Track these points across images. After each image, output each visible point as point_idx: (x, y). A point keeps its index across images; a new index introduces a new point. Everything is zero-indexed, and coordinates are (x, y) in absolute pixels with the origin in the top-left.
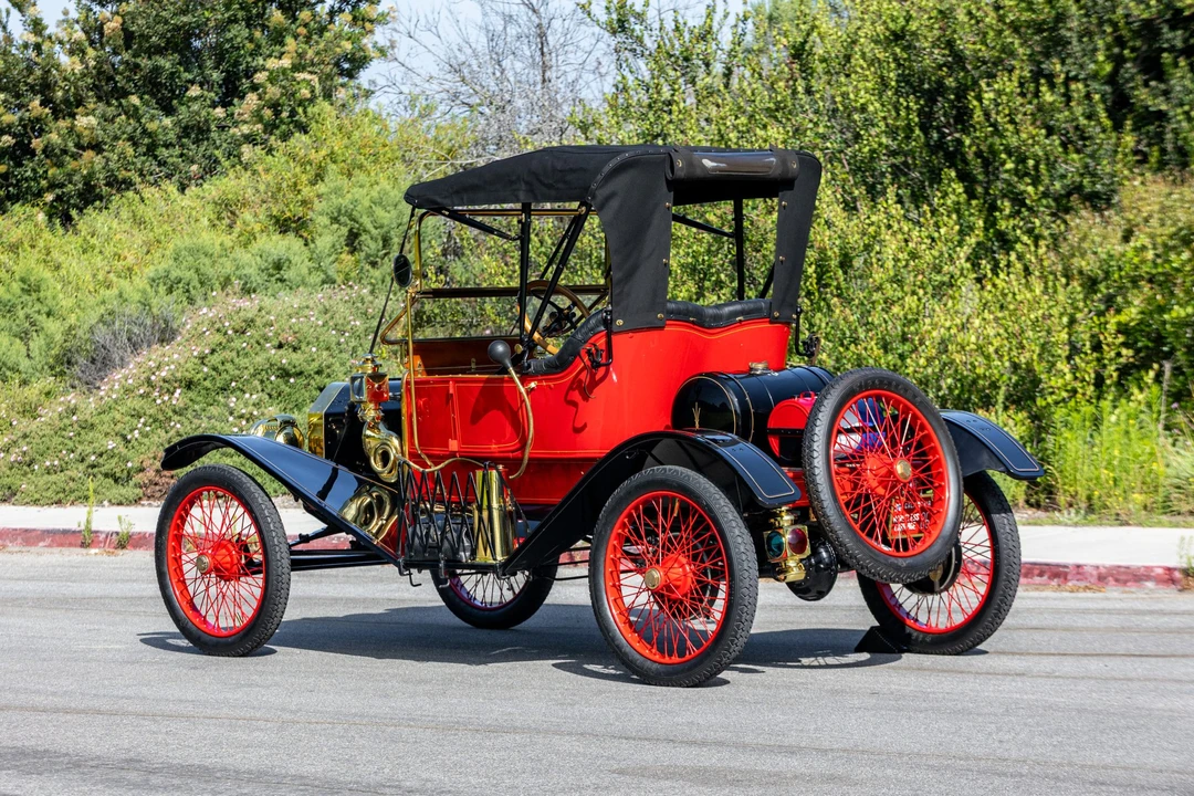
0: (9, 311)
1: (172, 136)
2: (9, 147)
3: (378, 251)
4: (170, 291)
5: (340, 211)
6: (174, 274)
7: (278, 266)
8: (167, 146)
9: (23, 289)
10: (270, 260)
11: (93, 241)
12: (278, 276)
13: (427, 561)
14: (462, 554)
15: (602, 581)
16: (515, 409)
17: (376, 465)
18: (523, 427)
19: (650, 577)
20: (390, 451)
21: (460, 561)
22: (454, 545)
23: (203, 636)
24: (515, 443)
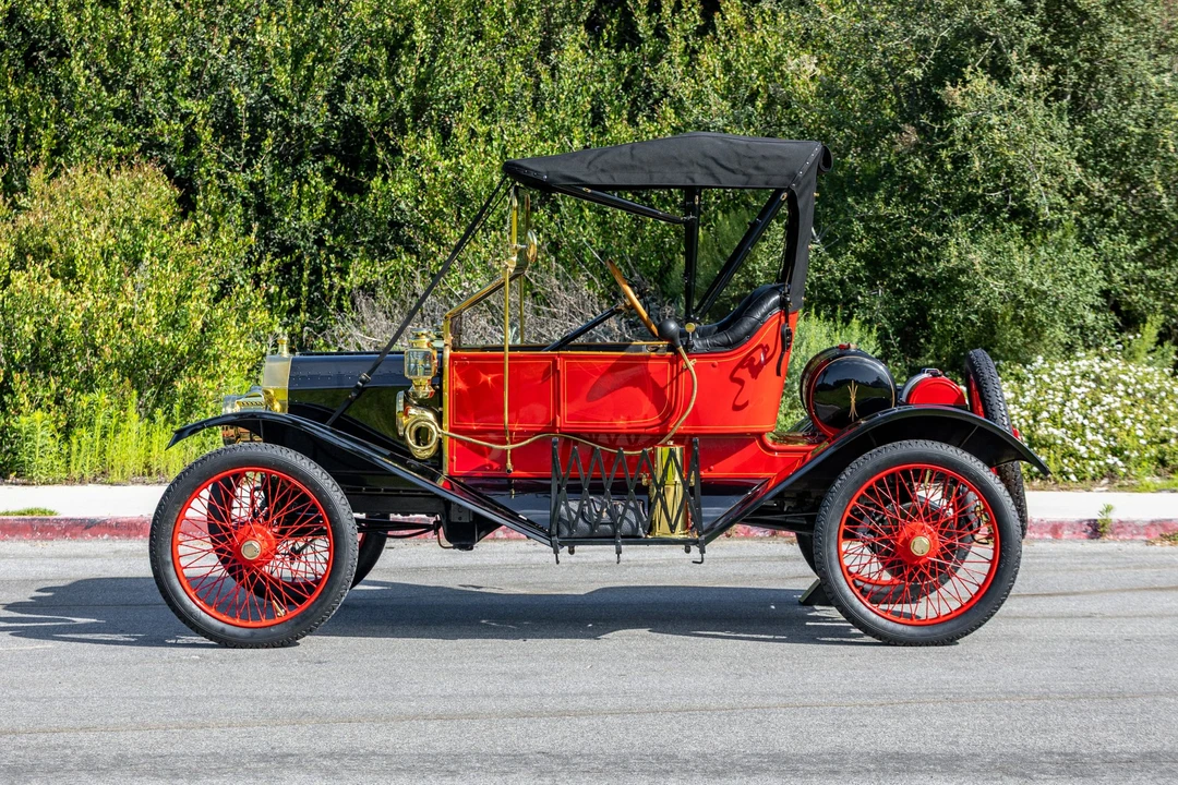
13: (594, 537)
14: (641, 529)
15: (835, 551)
16: (662, 386)
17: (411, 442)
18: (670, 404)
19: (922, 545)
20: (433, 427)
21: (641, 537)
22: (634, 521)
23: (228, 628)
24: (655, 419)
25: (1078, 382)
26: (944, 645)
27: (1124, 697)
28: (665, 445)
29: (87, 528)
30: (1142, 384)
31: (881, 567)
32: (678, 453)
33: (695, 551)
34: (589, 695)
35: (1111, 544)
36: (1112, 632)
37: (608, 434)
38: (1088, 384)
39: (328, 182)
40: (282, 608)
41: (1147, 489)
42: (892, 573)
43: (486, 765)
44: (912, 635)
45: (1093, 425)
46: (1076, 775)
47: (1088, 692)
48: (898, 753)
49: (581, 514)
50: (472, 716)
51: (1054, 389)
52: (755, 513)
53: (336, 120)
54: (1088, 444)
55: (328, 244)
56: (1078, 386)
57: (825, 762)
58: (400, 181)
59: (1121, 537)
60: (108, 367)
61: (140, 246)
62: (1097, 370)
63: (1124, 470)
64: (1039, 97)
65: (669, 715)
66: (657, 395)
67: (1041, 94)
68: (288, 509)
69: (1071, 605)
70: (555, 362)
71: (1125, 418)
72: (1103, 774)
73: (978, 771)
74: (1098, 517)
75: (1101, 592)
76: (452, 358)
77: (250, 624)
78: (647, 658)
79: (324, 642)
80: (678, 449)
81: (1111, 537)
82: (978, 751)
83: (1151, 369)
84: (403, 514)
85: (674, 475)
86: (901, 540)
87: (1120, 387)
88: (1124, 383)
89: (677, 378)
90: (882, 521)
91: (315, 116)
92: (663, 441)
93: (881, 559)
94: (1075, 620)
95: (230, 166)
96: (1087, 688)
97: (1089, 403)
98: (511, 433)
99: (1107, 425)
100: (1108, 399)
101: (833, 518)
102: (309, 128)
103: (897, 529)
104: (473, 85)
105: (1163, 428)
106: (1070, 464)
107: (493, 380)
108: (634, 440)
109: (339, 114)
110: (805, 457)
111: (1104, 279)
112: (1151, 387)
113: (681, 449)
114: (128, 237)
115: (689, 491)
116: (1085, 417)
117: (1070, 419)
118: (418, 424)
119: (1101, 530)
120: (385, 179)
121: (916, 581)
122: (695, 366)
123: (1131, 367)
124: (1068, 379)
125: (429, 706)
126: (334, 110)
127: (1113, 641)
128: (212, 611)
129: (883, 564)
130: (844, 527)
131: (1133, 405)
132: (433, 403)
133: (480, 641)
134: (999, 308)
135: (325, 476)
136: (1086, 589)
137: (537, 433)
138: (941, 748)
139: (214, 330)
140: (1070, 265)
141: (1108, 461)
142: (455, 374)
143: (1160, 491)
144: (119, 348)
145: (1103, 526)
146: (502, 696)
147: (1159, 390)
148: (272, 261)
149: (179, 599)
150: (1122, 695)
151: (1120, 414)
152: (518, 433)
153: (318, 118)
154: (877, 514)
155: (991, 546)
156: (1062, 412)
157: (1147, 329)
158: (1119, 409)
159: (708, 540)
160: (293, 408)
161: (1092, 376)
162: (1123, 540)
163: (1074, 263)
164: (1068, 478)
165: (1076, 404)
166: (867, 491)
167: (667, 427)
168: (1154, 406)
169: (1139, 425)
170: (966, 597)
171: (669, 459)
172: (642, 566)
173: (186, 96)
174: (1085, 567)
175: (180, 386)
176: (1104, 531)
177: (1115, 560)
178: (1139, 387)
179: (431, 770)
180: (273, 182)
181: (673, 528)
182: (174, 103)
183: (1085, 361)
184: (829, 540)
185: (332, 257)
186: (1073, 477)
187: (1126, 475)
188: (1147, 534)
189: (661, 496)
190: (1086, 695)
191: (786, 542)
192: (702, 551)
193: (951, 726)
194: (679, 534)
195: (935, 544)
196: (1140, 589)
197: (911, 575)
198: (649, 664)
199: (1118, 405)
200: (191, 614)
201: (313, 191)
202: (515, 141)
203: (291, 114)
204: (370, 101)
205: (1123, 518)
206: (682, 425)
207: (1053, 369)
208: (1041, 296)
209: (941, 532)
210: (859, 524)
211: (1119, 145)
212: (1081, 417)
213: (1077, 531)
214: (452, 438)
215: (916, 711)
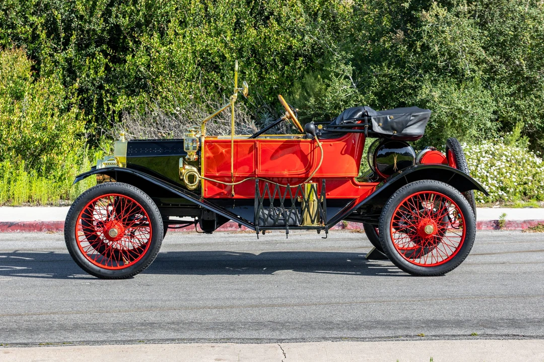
13: (275, 226)
14: (298, 222)
15: (389, 232)
16: (306, 154)
17: (186, 182)
18: (310, 163)
19: (430, 229)
20: (197, 175)
21: (297, 226)
22: (294, 218)
23: (102, 270)
24: (303, 170)
25: (484, 155)
26: (440, 276)
27: (529, 297)
28: (308, 182)
29: (9, 226)
30: (514, 156)
31: (410, 240)
32: (315, 186)
33: (323, 232)
34: (281, 298)
35: (506, 232)
36: (516, 270)
37: (278, 178)
38: (488, 156)
39: (106, 58)
40: (127, 261)
41: (519, 206)
42: (415, 242)
43: (247, 326)
44: (425, 271)
45: (491, 176)
46: (516, 328)
47: (512, 294)
48: (433, 320)
49: (270, 215)
50: (232, 307)
51: (472, 159)
52: (350, 215)
53: (107, 26)
54: (489, 185)
55: (106, 89)
56: (484, 157)
57: (401, 324)
58: (141, 57)
59: (510, 229)
60: (9, 149)
61: (19, 89)
62: (493, 149)
63: (507, 198)
64: (466, 17)
65: (322, 306)
66: (304, 158)
67: (466, 16)
68: (130, 214)
69: (494, 259)
70: (255, 143)
71: (507, 172)
72: (529, 327)
73: (472, 326)
74: (499, 219)
75: (506, 253)
76: (206, 142)
77: (113, 268)
78: (303, 282)
79: (146, 277)
80: (315, 184)
81: (505, 228)
82: (470, 319)
83: (518, 149)
84: (180, 217)
85: (313, 196)
86: (420, 227)
87: (504, 158)
88: (506, 156)
89: (313, 150)
90: (410, 218)
91: (97, 25)
92: (307, 181)
93: (410, 236)
94: (498, 265)
95: (55, 50)
96: (511, 293)
97: (489, 165)
98: (234, 177)
99: (498, 176)
100: (498, 163)
101: (388, 217)
102: (94, 30)
103: (417, 222)
104: (174, 9)
105: (525, 177)
106: (481, 195)
107: (225, 151)
108: (290, 180)
109: (109, 23)
110: (373, 188)
111: (495, 106)
112: (519, 158)
113: (317, 184)
114: (13, 85)
115: (320, 205)
116: (488, 172)
117: (480, 173)
118: (190, 173)
119: (501, 225)
120: (133, 56)
121: (427, 246)
122: (322, 145)
123: (509, 148)
124: (479, 154)
125: (209, 303)
126: (106, 21)
127: (518, 274)
128: (94, 262)
129: (411, 238)
130: (393, 221)
131: (510, 166)
132: (197, 163)
133: (221, 275)
134: (446, 119)
135: (148, 198)
136: (498, 251)
137: (246, 177)
138: (452, 318)
139: (61, 131)
140: (479, 98)
141: (499, 193)
142: (207, 149)
143: (525, 207)
144: (15, 140)
145: (501, 223)
146: (240, 299)
147: (522, 159)
148: (78, 97)
149: (79, 256)
150: (528, 295)
151: (504, 171)
152: (237, 177)
153: (99, 25)
154: (408, 215)
155: (461, 229)
156: (476, 169)
157: (516, 130)
158: (504, 168)
159: (330, 227)
160: (129, 166)
161: (491, 152)
162: (511, 230)
163: (481, 97)
164: (480, 202)
165: (483, 166)
166: (404, 204)
167: (308, 174)
168: (520, 167)
169: (514, 176)
170: (450, 254)
171: (311, 189)
172: (284, 243)
173: (33, 14)
174: (495, 242)
175: (44, 158)
176: (502, 226)
177: (508, 239)
178: (513, 157)
179: (222, 329)
180: (76, 57)
181: (313, 222)
182: (26, 18)
183: (486, 145)
184: (386, 227)
185: (108, 95)
186: (482, 201)
187: (508, 200)
188: (522, 227)
189: (308, 207)
190: (512, 296)
191: (350, 232)
192: (327, 233)
193: (454, 309)
194: (315, 224)
195: (436, 228)
196: (524, 252)
197: (425, 243)
198: (304, 285)
199: (503, 166)
200: (85, 263)
201: (98, 62)
202: (198, 37)
203: (85, 23)
204: (124, 17)
205: (511, 220)
206: (316, 173)
207: (471, 149)
208: (466, 113)
209: (438, 223)
210: (400, 219)
211: (502, 40)
212: (486, 172)
213: (489, 226)
214: (205, 180)
215: (436, 303)
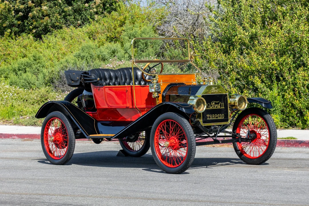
0: (30, 66)
1: (71, 12)
2: (21, 16)
3: (144, 47)
4: (82, 59)
5: (130, 35)
6: (82, 55)
7: (114, 52)
8: (69, 15)
9: (34, 59)
10: (111, 50)
11: (50, 45)
12: (114, 55)
